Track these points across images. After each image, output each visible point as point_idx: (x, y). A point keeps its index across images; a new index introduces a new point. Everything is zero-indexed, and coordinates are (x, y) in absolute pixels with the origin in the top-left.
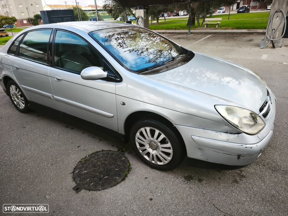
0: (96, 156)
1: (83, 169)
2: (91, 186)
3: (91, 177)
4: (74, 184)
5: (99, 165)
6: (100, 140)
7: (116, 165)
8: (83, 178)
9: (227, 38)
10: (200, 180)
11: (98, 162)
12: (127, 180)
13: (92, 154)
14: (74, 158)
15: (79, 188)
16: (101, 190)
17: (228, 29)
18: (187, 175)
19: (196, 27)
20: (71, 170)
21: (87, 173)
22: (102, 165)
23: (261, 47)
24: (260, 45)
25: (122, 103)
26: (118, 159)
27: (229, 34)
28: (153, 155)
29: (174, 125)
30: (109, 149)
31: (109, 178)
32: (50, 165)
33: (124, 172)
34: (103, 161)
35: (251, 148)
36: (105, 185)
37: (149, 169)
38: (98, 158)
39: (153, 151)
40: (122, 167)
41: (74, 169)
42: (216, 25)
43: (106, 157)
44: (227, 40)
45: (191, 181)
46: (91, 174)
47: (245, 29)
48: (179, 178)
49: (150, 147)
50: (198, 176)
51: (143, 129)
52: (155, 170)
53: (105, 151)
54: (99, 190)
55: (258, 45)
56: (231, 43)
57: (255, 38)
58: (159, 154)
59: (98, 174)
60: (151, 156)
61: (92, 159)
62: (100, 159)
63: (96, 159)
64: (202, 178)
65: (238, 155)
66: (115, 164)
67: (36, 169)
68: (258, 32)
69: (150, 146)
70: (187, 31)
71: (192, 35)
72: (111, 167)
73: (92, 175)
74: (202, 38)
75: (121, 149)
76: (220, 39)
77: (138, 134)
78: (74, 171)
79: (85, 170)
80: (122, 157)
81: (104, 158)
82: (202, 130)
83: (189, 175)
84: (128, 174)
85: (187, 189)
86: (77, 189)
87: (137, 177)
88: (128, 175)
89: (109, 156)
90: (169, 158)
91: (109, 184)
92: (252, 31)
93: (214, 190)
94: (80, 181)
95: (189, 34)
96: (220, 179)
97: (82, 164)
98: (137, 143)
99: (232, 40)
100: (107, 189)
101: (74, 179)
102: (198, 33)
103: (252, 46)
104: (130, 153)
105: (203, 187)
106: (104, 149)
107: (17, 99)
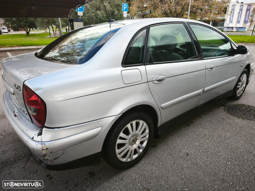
30: (223, 109)
107: (132, 145)
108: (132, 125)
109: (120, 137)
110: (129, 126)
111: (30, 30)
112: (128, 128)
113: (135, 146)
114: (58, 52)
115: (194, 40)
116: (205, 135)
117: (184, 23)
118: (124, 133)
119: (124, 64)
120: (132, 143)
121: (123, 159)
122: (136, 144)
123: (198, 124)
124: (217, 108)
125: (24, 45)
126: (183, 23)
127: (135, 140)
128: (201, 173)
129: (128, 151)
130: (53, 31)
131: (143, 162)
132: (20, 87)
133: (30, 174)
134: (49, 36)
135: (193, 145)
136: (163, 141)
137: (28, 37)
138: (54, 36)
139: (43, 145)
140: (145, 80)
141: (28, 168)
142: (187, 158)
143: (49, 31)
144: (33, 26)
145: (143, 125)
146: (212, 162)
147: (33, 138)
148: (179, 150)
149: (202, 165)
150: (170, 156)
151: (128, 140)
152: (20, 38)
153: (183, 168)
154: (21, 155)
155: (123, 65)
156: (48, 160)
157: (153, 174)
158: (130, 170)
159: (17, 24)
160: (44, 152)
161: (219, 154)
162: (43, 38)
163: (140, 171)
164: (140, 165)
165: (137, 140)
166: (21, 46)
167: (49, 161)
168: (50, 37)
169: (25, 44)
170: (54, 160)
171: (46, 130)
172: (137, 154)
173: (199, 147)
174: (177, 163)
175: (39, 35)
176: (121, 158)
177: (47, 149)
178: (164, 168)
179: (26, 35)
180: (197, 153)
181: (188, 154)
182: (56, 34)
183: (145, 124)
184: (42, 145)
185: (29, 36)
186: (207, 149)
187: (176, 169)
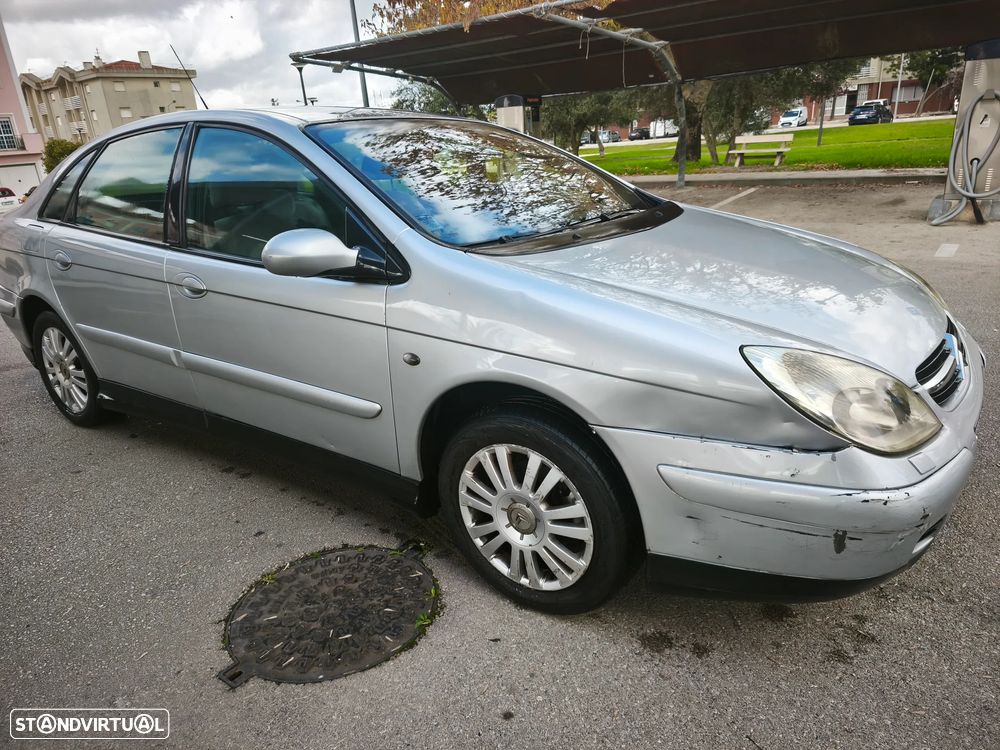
0: (319, 566)
1: (264, 608)
2: (286, 666)
3: (291, 637)
4: (225, 660)
5: (324, 595)
6: (340, 513)
7: (387, 597)
8: (262, 637)
9: (813, 197)
10: (700, 651)
11: (325, 585)
12: (423, 646)
13: (306, 558)
14: (238, 573)
15: (240, 673)
16: (320, 681)
17: (817, 169)
18: (649, 631)
19: (704, 166)
20: (223, 611)
21: (279, 623)
22: (335, 595)
23: (934, 222)
24: (930, 216)
25: (407, 357)
26: (399, 577)
27: (821, 185)
28: (521, 552)
29: (591, 429)
30: (367, 543)
31: (356, 640)
32: (147, 593)
33: (413, 619)
34: (342, 583)
35: (885, 504)
36: (339, 663)
37: (508, 609)
38: (324, 573)
39: (522, 538)
40: (409, 603)
41: (233, 607)
42: (775, 157)
43: (354, 569)
44: (813, 202)
45: (667, 651)
46: (290, 627)
47: (875, 166)
48: (620, 641)
49: (511, 524)
50: (694, 636)
51: (483, 456)
52: (533, 614)
53: (352, 547)
54: (315, 681)
55: (924, 217)
56: (827, 210)
57: (912, 194)
58: (545, 547)
59: (315, 625)
60: (515, 557)
61: (301, 575)
62: (333, 575)
63: (315, 577)
64: (707, 641)
65: (836, 535)
66: (386, 593)
67: (96, 607)
68: (920, 174)
69: (510, 518)
70: (674, 177)
71: (691, 189)
72: (368, 603)
73: (293, 630)
74: (723, 199)
75: (413, 541)
76: (790, 198)
77: (467, 474)
78: (230, 613)
79: (271, 612)
80: (412, 569)
81: (346, 571)
82: (696, 442)
83: (660, 633)
84: (428, 625)
85: (650, 680)
86: (232, 678)
87: (463, 635)
88: (429, 631)
89: (367, 564)
90: (582, 563)
91: (352, 660)
92: (900, 172)
93: (754, 686)
94: (249, 648)
95: (680, 188)
96: (778, 646)
97: (265, 592)
98: (467, 509)
99: (830, 203)
100: (346, 676)
101: (228, 642)
102: (710, 184)
103: (902, 220)
104: (444, 554)
105: (712, 676)
106: (350, 541)
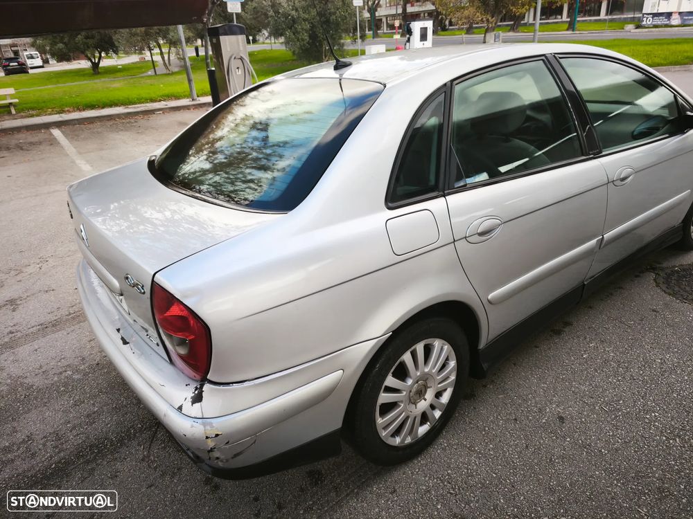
53: (658, 285)
107: (415, 403)
108: (414, 355)
109: (386, 386)
110: (407, 357)
111: (100, 58)
112: (404, 361)
113: (423, 405)
114: (207, 160)
115: (568, 92)
116: (606, 361)
117: (546, 57)
118: (394, 375)
119: (392, 201)
120: (415, 398)
121: (392, 439)
122: (425, 400)
123: (585, 328)
124: (637, 276)
125: (92, 107)
126: (543, 58)
127: (423, 391)
128: (602, 474)
129: (407, 418)
130: (162, 54)
131: (442, 441)
132: (143, 286)
133: (163, 474)
134: (151, 72)
135: (573, 392)
136: (493, 381)
137: (96, 77)
138: (165, 71)
139: (208, 428)
140: (446, 237)
141: (156, 459)
142: (562, 431)
143: (149, 54)
144: (109, 46)
145: (442, 349)
146: (630, 442)
147: (180, 408)
148: (537, 407)
149: (603, 451)
150: (515, 425)
151: (405, 393)
152: (76, 81)
153: (551, 460)
154: (133, 425)
155: (390, 204)
156: (217, 458)
157: (472, 476)
158: (411, 465)
159: (64, 43)
160: (211, 444)
161: (648, 416)
162: (135, 80)
163: (439, 467)
164: (435, 451)
165: (428, 390)
166: (84, 110)
167: (222, 461)
168: (154, 74)
169: (95, 104)
170: (232, 458)
171: (212, 389)
172: (429, 423)
173: (592, 398)
174: (535, 445)
175: (125, 69)
176: (390, 438)
177: (217, 435)
178: (501, 459)
179: (92, 71)
180: (588, 416)
181: (561, 419)
182: (170, 65)
183: (447, 347)
184: (205, 427)
185: (99, 73)
186: (613, 401)
187: (533, 461)
